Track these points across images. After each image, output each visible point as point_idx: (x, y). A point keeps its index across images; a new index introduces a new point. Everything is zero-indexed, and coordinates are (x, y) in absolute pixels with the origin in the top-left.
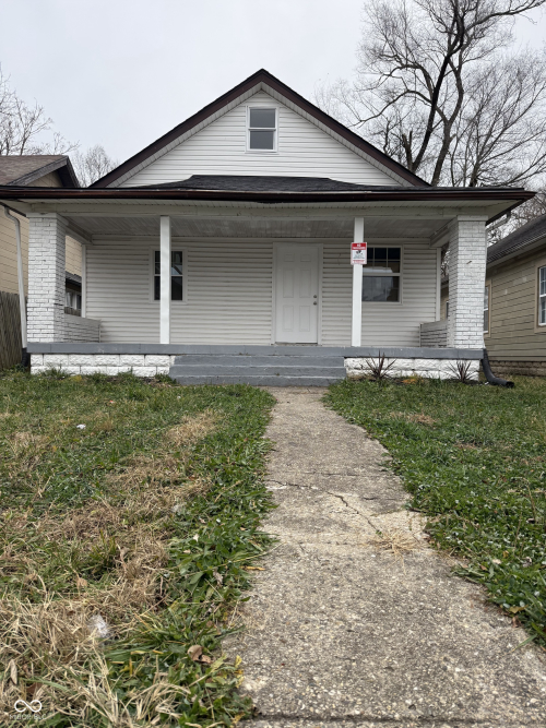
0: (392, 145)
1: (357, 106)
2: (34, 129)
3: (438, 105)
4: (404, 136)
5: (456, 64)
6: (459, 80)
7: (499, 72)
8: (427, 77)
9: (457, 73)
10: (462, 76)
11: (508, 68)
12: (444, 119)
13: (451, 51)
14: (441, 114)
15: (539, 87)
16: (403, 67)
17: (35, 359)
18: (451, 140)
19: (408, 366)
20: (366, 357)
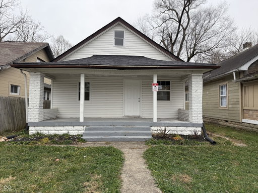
0: (165, 36)
1: (153, 23)
2: (37, 30)
3: (181, 24)
4: (169, 34)
5: (187, 10)
6: (188, 15)
7: (202, 13)
8: (177, 14)
9: (187, 12)
10: (189, 13)
11: (205, 12)
12: (183, 28)
13: (185, 6)
14: (182, 26)
15: (216, 18)
16: (169, 10)
17: (31, 128)
18: (186, 35)
19: (175, 130)
20: (159, 126)
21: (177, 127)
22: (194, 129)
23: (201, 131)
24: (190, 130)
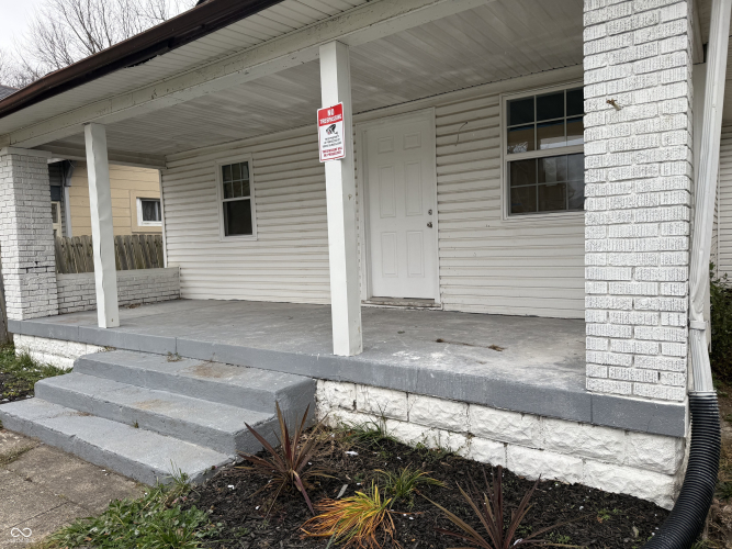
19: (452, 423)
20: (361, 384)
21: (468, 404)
22: (603, 447)
23: (672, 468)
24: (568, 442)
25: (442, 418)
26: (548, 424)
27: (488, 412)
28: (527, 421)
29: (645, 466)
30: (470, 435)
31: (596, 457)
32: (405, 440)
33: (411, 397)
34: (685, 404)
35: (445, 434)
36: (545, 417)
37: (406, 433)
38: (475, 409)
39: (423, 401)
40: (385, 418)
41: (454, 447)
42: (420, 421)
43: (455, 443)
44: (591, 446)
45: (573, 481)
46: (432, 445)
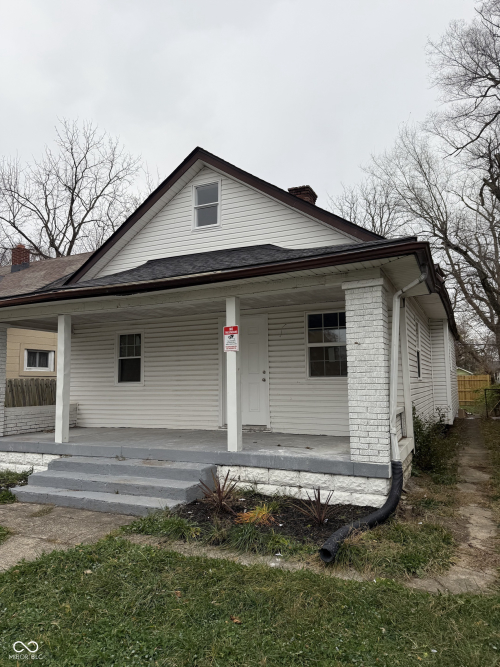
19: (291, 482)
20: (244, 466)
21: (299, 471)
22: (359, 486)
23: (386, 492)
24: (344, 485)
25: (287, 480)
26: (336, 478)
27: (308, 475)
28: (327, 477)
29: (376, 493)
30: (300, 487)
31: (356, 491)
32: (268, 493)
33: (271, 471)
34: (390, 464)
35: (288, 488)
36: (335, 474)
37: (268, 490)
38: (303, 474)
39: (277, 472)
40: (256, 483)
41: (293, 493)
42: (275, 483)
43: (293, 492)
44: (354, 486)
45: (347, 503)
46: (282, 494)
